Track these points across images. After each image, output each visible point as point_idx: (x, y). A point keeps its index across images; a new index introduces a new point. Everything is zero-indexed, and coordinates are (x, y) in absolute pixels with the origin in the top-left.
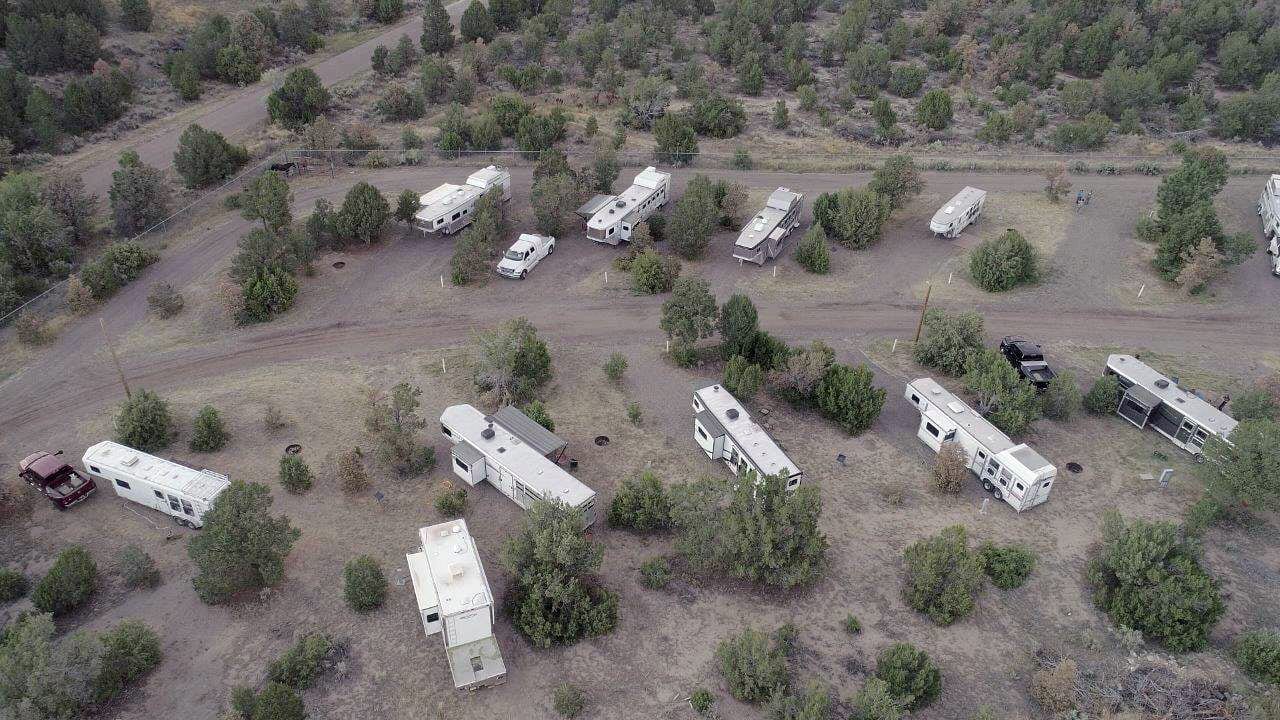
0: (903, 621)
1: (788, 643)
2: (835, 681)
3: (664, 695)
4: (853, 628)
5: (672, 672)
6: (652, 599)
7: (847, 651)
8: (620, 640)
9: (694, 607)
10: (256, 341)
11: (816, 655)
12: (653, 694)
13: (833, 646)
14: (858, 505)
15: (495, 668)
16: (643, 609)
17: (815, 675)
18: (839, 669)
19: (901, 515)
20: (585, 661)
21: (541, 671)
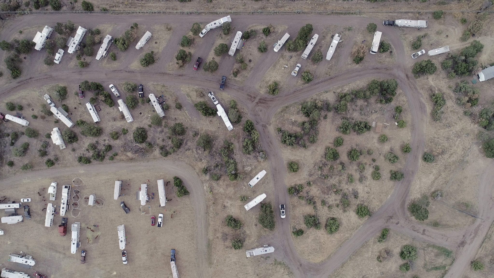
0: (111, 139)
1: (97, 142)
2: (102, 147)
3: (83, 149)
4: (105, 140)
5: (84, 146)
6: (82, 136)
7: (104, 143)
8: (79, 142)
9: (87, 137)
10: (19, 83)
11: (100, 144)
12: (82, 149)
13: (102, 142)
14: (109, 121)
15: (64, 147)
16: (81, 138)
17: (100, 146)
18: (102, 146)
19: (114, 122)
20: (75, 145)
21: (70, 146)
